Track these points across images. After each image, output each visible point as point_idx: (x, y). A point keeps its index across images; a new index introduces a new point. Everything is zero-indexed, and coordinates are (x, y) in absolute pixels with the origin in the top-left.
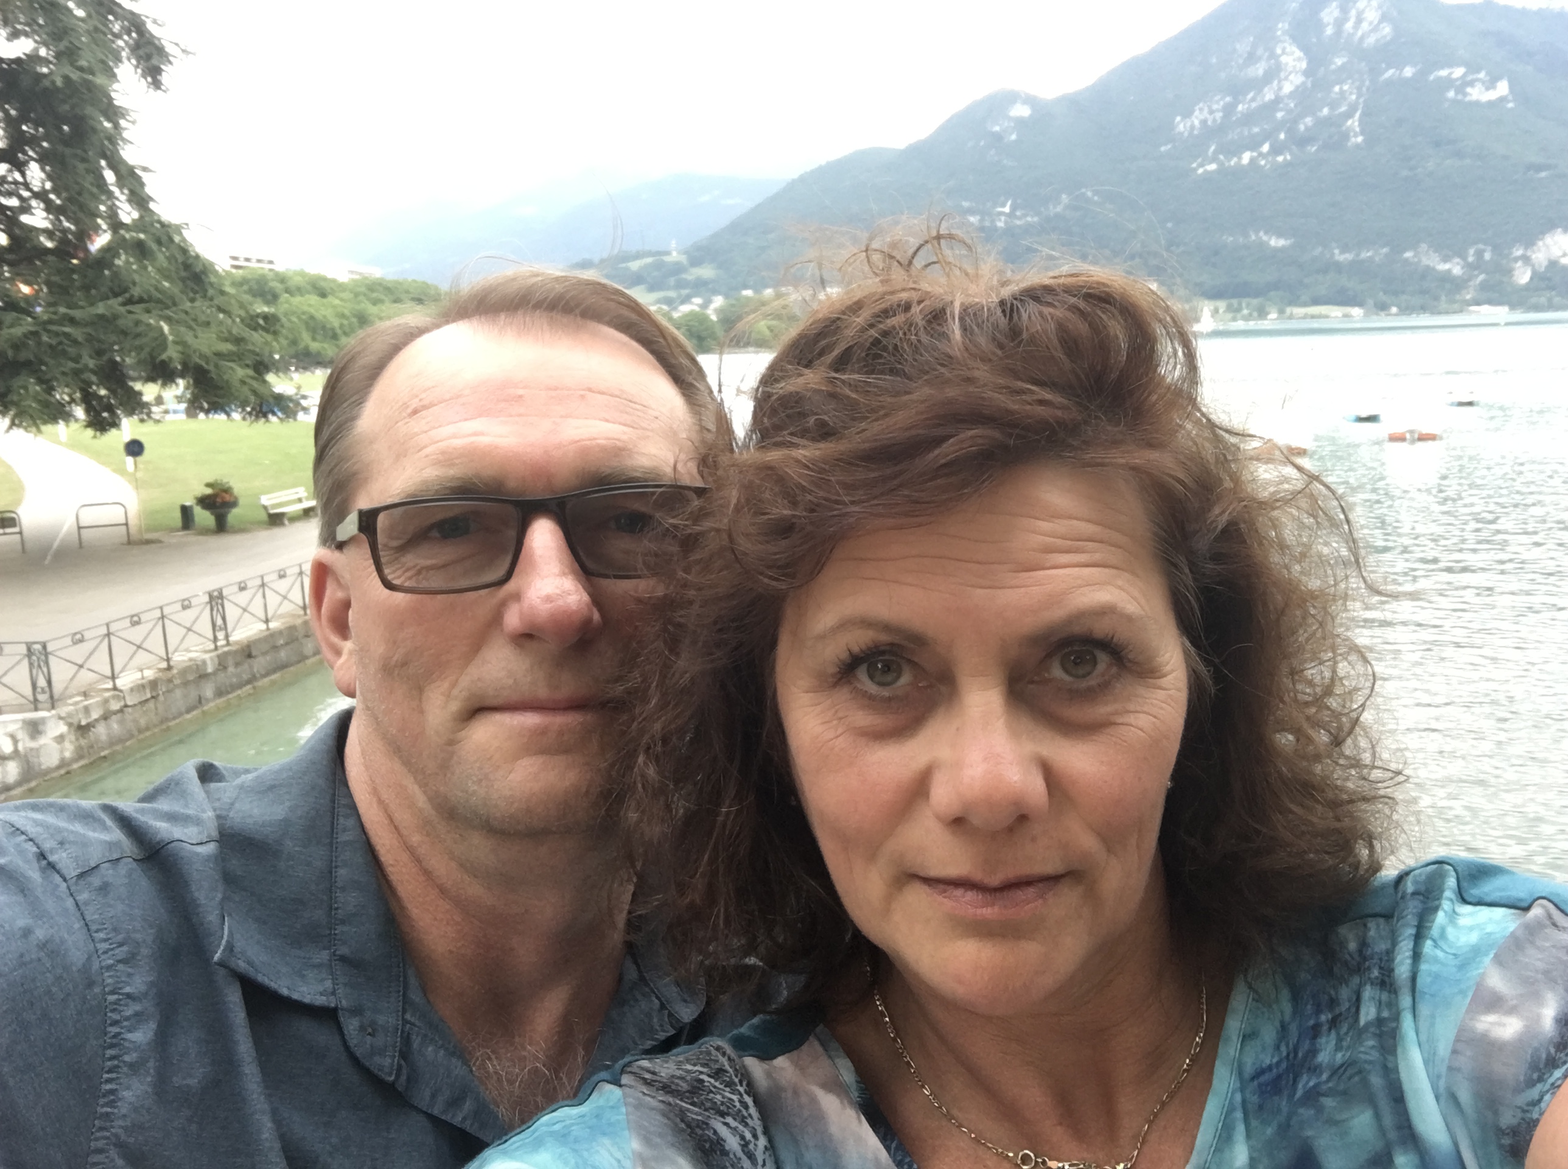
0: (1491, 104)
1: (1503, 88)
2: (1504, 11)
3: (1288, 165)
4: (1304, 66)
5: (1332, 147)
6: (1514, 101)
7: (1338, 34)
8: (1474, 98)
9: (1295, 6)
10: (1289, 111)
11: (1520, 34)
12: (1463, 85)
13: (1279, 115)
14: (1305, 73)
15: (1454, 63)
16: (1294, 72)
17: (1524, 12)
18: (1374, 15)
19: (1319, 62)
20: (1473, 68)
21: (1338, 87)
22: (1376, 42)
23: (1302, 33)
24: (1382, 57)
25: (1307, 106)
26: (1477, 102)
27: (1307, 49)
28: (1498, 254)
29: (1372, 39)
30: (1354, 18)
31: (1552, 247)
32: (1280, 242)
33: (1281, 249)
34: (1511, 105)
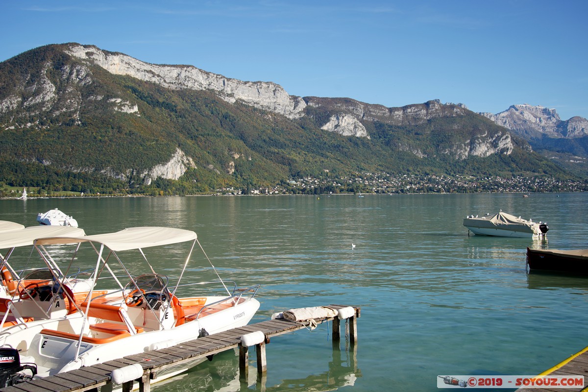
0: (132, 114)
1: (136, 109)
2: (134, 80)
3: (49, 130)
4: (54, 89)
5: (68, 125)
6: (140, 114)
7: (68, 79)
8: (125, 111)
9: (48, 64)
10: (48, 108)
11: (140, 89)
12: (121, 106)
13: (44, 109)
14: (54, 93)
15: (117, 96)
16: (50, 91)
17: (141, 81)
18: (83, 73)
19: (60, 89)
20: (124, 99)
21: (69, 100)
22: (85, 84)
23: (52, 76)
24: (87, 91)
25: (56, 107)
26: (126, 113)
27: (55, 83)
28: (138, 173)
29: (83, 83)
30: (75, 74)
31: (158, 171)
32: (47, 163)
33: (48, 166)
34: (139, 115)
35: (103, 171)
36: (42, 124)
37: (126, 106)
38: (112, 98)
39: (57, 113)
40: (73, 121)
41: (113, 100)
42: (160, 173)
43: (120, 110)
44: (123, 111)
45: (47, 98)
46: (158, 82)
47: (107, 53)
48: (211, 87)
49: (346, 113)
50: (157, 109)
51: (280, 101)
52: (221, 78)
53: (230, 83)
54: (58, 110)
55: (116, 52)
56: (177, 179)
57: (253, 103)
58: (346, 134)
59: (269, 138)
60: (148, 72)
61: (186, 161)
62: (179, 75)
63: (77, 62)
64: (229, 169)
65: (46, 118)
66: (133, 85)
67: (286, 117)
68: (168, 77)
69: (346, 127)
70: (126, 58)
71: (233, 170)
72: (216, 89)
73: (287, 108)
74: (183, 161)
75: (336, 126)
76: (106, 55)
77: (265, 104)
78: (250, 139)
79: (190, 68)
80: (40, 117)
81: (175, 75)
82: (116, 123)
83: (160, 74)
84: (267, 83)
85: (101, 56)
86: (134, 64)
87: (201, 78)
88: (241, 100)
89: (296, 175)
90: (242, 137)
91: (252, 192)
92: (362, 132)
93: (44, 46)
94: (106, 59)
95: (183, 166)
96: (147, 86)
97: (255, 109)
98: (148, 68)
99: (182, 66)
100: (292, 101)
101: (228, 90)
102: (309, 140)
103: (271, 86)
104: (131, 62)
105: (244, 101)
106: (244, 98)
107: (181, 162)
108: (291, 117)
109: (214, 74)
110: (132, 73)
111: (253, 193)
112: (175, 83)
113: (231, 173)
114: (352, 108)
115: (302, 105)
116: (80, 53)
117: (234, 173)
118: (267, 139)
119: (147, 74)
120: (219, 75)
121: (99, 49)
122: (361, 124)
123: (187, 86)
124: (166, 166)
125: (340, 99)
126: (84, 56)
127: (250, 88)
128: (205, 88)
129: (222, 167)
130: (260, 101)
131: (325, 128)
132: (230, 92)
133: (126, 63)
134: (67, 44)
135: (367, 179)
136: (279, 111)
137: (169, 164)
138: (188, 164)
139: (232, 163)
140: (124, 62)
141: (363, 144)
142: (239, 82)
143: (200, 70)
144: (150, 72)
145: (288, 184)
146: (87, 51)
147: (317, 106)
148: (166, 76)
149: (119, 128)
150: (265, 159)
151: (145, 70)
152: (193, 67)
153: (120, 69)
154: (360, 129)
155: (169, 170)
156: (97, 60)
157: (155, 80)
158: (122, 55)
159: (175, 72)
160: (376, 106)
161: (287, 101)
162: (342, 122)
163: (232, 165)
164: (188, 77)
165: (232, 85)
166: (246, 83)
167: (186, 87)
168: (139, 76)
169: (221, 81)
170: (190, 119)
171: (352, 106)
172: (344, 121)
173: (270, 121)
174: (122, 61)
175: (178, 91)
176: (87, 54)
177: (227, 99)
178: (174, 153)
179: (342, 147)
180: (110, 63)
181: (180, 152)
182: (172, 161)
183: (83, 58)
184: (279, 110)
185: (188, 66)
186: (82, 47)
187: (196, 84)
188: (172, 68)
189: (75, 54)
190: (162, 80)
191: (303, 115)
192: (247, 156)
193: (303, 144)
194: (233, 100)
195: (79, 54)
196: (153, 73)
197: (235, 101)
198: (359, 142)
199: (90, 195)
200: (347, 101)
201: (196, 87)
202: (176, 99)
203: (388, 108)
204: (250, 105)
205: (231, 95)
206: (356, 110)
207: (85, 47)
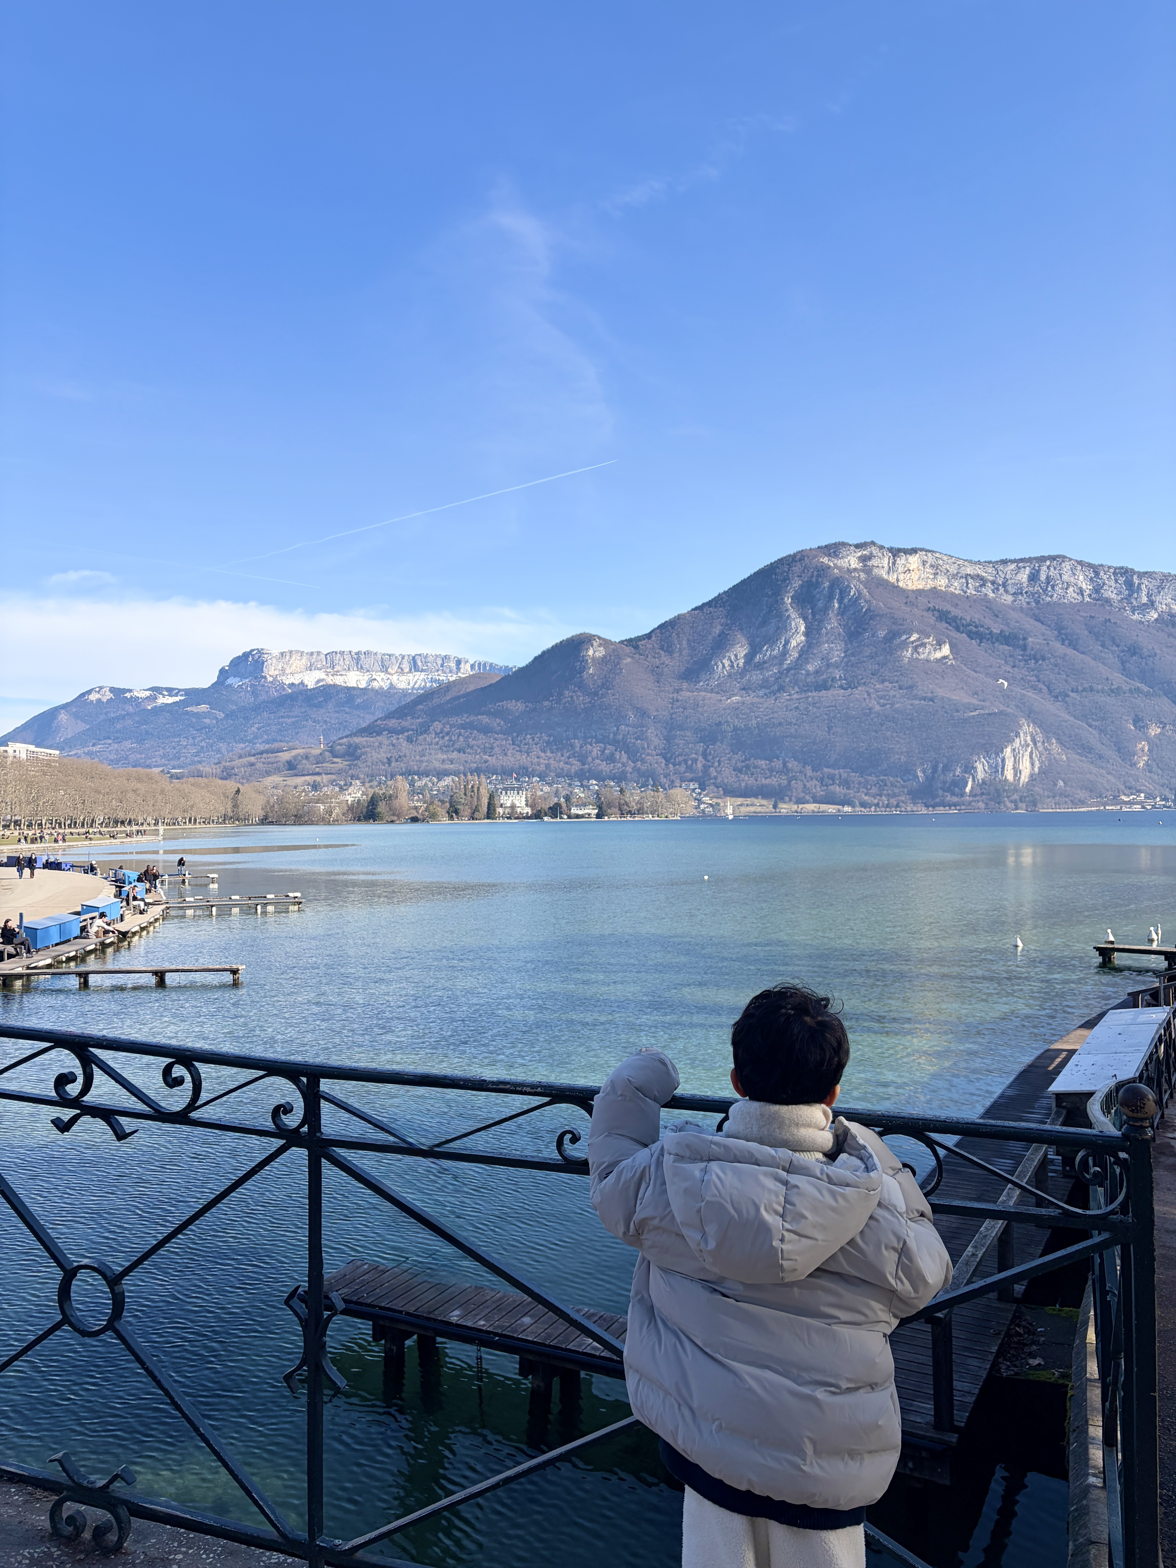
0: (938, 661)
1: (946, 650)
2: (945, 596)
4: (804, 628)
6: (954, 658)
7: (827, 607)
8: (926, 656)
9: (795, 587)
10: (793, 661)
11: (955, 612)
12: (917, 647)
13: (786, 663)
14: (804, 634)
15: (910, 630)
16: (796, 632)
17: (959, 597)
19: (813, 627)
20: (925, 634)
21: (826, 645)
23: (802, 605)
25: (806, 657)
26: (927, 661)
27: (805, 619)
28: (947, 769)
29: (852, 612)
30: (838, 597)
34: (952, 662)
38: (902, 634)
41: (903, 638)
42: (990, 769)
43: (915, 656)
44: (921, 657)
45: (792, 644)
46: (991, 596)
47: (896, 553)
48: (1104, 594)
50: (988, 647)
52: (1126, 573)
53: (1148, 580)
55: (912, 549)
56: (1023, 780)
60: (972, 577)
61: (1041, 744)
62: (1035, 576)
63: (842, 576)
64: (1136, 758)
68: (1014, 583)
70: (930, 558)
71: (1144, 759)
72: (1116, 596)
74: (1036, 746)
76: (894, 556)
79: (1057, 561)
80: (779, 677)
81: (1027, 577)
83: (997, 580)
85: (886, 560)
86: (947, 566)
87: (1081, 578)
93: (790, 556)
94: (894, 564)
95: (1036, 755)
96: (971, 604)
98: (976, 568)
99: (1042, 559)
101: (1141, 596)
104: (941, 562)
107: (1032, 745)
109: (1109, 567)
110: (942, 582)
112: (1026, 593)
113: (1140, 765)
116: (850, 560)
117: (1148, 764)
119: (971, 581)
123: (1052, 596)
124: (1001, 755)
126: (855, 564)
128: (1090, 596)
129: (1121, 754)
132: (1147, 599)
133: (931, 566)
134: (826, 546)
137: (1008, 750)
138: (1047, 749)
139: (1144, 745)
140: (928, 565)
143: (1079, 562)
146: (860, 554)
148: (1010, 582)
151: (967, 575)
152: (1067, 557)
153: (919, 579)
155: (1006, 762)
156: (877, 567)
157: (988, 591)
158: (924, 553)
159: (1026, 572)
163: (1143, 750)
164: (1054, 579)
165: (1153, 585)
167: (1048, 600)
168: (956, 587)
169: (1125, 579)
174: (924, 563)
175: (1031, 609)
176: (861, 559)
177: (1140, 615)
178: (1016, 730)
180: (901, 570)
181: (1029, 728)
182: (1013, 745)
183: (853, 566)
185: (1053, 558)
186: (854, 549)
187: (1071, 589)
188: (1021, 565)
189: (840, 562)
190: (1002, 590)
195: (847, 560)
196: (982, 579)
201: (1072, 597)
202: (1027, 624)
205: (1148, 606)
207: (859, 546)
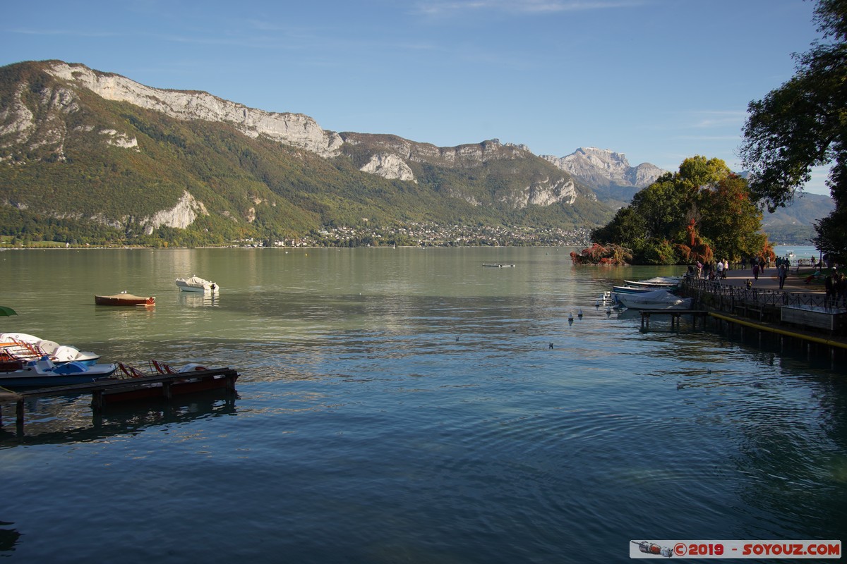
0: (129, 149)
1: (134, 143)
2: (133, 107)
3: (25, 167)
4: (31, 117)
5: (49, 160)
6: (140, 149)
7: (49, 104)
8: (121, 145)
9: (24, 86)
10: (24, 140)
11: (141, 119)
12: (116, 139)
13: (18, 141)
14: (32, 121)
15: (111, 127)
16: (26, 120)
17: (142, 109)
18: (68, 98)
19: (39, 116)
20: (120, 131)
21: (50, 131)
22: (71, 112)
23: (29, 100)
24: (74, 120)
25: (34, 138)
26: (123, 148)
27: (33, 109)
28: (137, 220)
29: (68, 110)
30: (58, 98)
31: (161, 218)
32: (23, 207)
33: (24, 211)
34: (139, 151)
35: (93, 218)
36: (16, 159)
37: (123, 139)
38: (104, 129)
39: (36, 146)
40: (56, 156)
41: (106, 132)
42: (163, 221)
43: (114, 144)
44: (118, 145)
45: (23, 127)
46: (162, 111)
47: (98, 74)
48: (229, 118)
49: (389, 152)
50: (162, 144)
51: (311, 136)
52: (241, 107)
53: (251, 113)
54: (36, 142)
55: (110, 73)
56: (184, 228)
57: (279, 138)
58: (390, 176)
59: (298, 180)
60: (150, 98)
61: (195, 207)
62: (189, 102)
63: (61, 84)
64: (248, 217)
65: (22, 151)
66: (132, 113)
67: (319, 156)
68: (177, 105)
69: (390, 169)
70: (123, 81)
71: (254, 218)
72: (234, 120)
73: (320, 145)
74: (192, 207)
75: (378, 168)
76: (98, 76)
77: (294, 140)
78: (275, 182)
79: (203, 95)
80: (13, 150)
81: (185, 103)
82: (110, 160)
83: (166, 101)
84: (296, 115)
85: (92, 78)
86: (132, 88)
87: (217, 107)
88: (264, 134)
89: (329, 225)
90: (266, 179)
91: (276, 243)
92: (408, 175)
93: (18, 64)
94: (98, 81)
95: (192, 213)
96: (150, 115)
97: (282, 146)
98: (151, 93)
99: (193, 92)
100: (326, 136)
101: (250, 122)
102: (345, 183)
103: (301, 118)
104: (129, 85)
105: (269, 135)
106: (268, 132)
107: (190, 207)
108: (325, 156)
109: (232, 103)
110: (131, 99)
111: (276, 245)
112: (184, 112)
113: (251, 221)
114: (397, 146)
115: (339, 142)
116: (65, 73)
117: (255, 221)
118: (296, 182)
119: (149, 100)
120: (239, 104)
121: (88, 69)
122: (406, 166)
123: (199, 116)
124: (172, 212)
125: (383, 136)
126: (69, 77)
127: (276, 120)
128: (221, 119)
129: (240, 214)
130: (288, 136)
131: (365, 169)
132: (251, 125)
133: (123, 86)
134: (48, 61)
135: (412, 230)
136: (311, 149)
137: (175, 210)
138: (198, 210)
139: (252, 210)
140: (121, 86)
141: (410, 189)
142: (263, 113)
143: (215, 97)
144: (154, 98)
145: (319, 235)
146: (73, 71)
147: (356, 143)
148: (173, 104)
149: (114, 165)
150: (292, 205)
151: (147, 96)
152: (206, 93)
153: (115, 94)
154: (406, 171)
155: (175, 217)
156: (86, 82)
157: (160, 107)
158: (118, 77)
159: (184, 99)
160: (425, 145)
161: (321, 137)
162: (385, 163)
163: (252, 212)
164: (201, 106)
165: (255, 117)
166: (271, 114)
167: (197, 118)
168: (140, 103)
169: (241, 111)
170: (202, 156)
171: (397, 144)
172: (387, 161)
173: (300, 160)
174: (118, 84)
175: (187, 122)
176: (73, 74)
177: (248, 133)
178: (181, 197)
179: (385, 192)
180: (102, 86)
181: (188, 196)
182: (179, 207)
183: (69, 79)
184: (311, 147)
185: (200, 93)
186: (67, 66)
187: (210, 114)
188: (181, 94)
189: (57, 74)
190: (169, 109)
191: (339, 153)
192: (270, 201)
193: (338, 188)
194: (255, 135)
195: (63, 74)
196: (156, 99)
197: (257, 135)
198: (405, 187)
199: (77, 247)
200: (391, 138)
201: (211, 118)
202: (185, 132)
203: (438, 148)
204: (276, 140)
205: (253, 128)
206: (402, 149)
207: (71, 65)
